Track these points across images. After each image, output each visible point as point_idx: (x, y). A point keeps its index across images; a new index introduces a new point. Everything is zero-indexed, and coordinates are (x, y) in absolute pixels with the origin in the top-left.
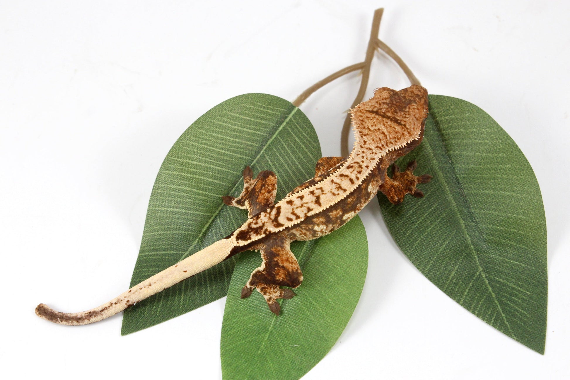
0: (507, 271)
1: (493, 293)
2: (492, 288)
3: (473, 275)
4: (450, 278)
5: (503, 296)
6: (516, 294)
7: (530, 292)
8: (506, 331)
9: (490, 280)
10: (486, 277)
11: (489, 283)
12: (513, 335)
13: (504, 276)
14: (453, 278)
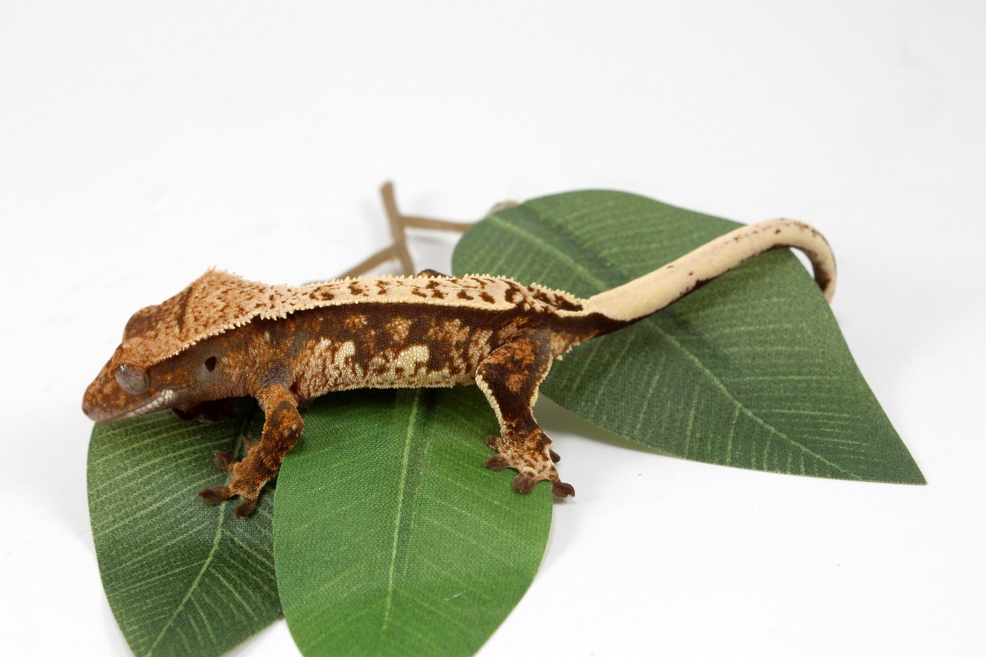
0: (789, 394)
1: (781, 434)
2: (774, 427)
3: (730, 418)
4: (689, 433)
5: (802, 433)
6: (824, 424)
7: (848, 414)
8: (836, 474)
9: (765, 417)
10: (755, 414)
11: (765, 421)
12: (853, 476)
13: (789, 404)
14: (693, 433)
